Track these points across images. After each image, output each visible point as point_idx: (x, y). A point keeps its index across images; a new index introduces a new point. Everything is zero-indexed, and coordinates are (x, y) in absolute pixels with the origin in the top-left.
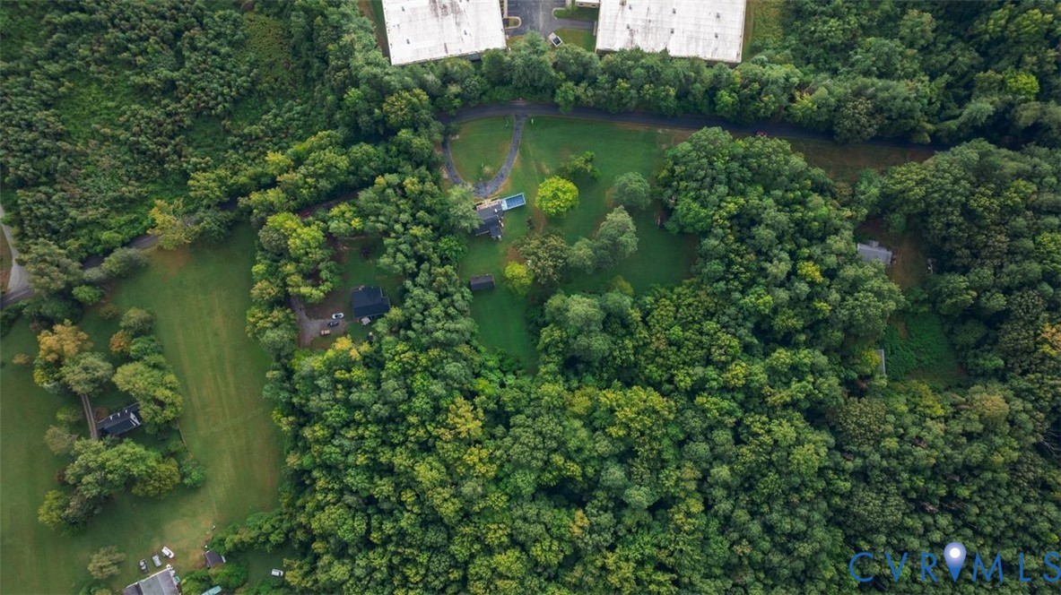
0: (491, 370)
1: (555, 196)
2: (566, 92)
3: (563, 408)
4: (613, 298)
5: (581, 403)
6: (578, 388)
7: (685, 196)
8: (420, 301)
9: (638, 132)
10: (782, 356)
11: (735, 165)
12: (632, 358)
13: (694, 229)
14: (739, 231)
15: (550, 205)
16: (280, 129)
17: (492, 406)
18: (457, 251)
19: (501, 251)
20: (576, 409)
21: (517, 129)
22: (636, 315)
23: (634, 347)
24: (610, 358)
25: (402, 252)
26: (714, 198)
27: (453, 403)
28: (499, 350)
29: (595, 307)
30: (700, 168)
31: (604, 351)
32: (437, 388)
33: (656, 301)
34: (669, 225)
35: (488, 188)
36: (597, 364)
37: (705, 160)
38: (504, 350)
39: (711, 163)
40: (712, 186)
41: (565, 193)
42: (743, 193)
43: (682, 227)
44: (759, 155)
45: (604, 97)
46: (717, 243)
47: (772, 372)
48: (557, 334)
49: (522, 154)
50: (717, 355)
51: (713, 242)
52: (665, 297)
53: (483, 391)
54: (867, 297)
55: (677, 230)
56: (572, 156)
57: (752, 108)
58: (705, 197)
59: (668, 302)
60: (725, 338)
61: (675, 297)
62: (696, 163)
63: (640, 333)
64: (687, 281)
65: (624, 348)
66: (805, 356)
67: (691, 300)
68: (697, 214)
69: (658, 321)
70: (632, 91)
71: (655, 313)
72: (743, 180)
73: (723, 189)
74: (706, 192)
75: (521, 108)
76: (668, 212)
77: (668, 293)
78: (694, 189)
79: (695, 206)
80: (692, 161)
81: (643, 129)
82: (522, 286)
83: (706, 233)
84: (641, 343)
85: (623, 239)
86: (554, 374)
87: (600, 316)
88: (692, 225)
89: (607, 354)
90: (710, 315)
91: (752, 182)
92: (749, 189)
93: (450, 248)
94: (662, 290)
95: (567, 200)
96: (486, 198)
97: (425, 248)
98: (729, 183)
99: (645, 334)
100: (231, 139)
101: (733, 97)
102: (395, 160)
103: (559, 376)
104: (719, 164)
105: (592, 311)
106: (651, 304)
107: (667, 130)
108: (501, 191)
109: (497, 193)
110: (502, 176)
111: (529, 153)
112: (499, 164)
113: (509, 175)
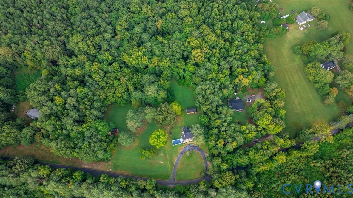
0: (188, 75)
2: (150, 184)
5: (155, 60)
6: (155, 66)
7: (103, 133)
8: (216, 95)
9: (121, 170)
10: (78, 72)
11: (80, 144)
12: (134, 75)
13: (102, 120)
14: (84, 118)
15: (161, 133)
16: (282, 176)
17: (188, 61)
19: (183, 123)
20: (157, 58)
21: (174, 174)
23: (133, 79)
26: (92, 131)
27: (202, 61)
32: (208, 65)
33: (122, 96)
39: (90, 144)
40: (92, 135)
41: (155, 138)
42: (79, 133)
46: (94, 113)
49: (173, 163)
50: (102, 73)
52: (119, 97)
53: (191, 65)
54: (40, 88)
58: (95, 131)
59: (118, 95)
60: (98, 78)
61: (115, 97)
63: (130, 84)
64: (109, 103)
65: (137, 78)
66: (69, 71)
67: (109, 94)
68: (100, 125)
69: (123, 87)
71: (123, 91)
72: (78, 138)
73: (87, 134)
74: (94, 133)
75: (172, 184)
77: (117, 99)
79: (100, 128)
80: (98, 146)
81: (118, 171)
82: (175, 103)
83: (98, 117)
84: (130, 80)
85: (132, 115)
88: (103, 122)
90: (102, 88)
91: (74, 137)
92: (76, 135)
94: (120, 100)
95: (154, 134)
96: (189, 144)
97: (214, 116)
99: (128, 83)
101: (74, 176)
102: (228, 157)
103: (163, 70)
107: (108, 170)
108: (183, 147)
109: (185, 146)
110: (182, 153)
111: (170, 163)
112: (183, 159)
113: (179, 154)
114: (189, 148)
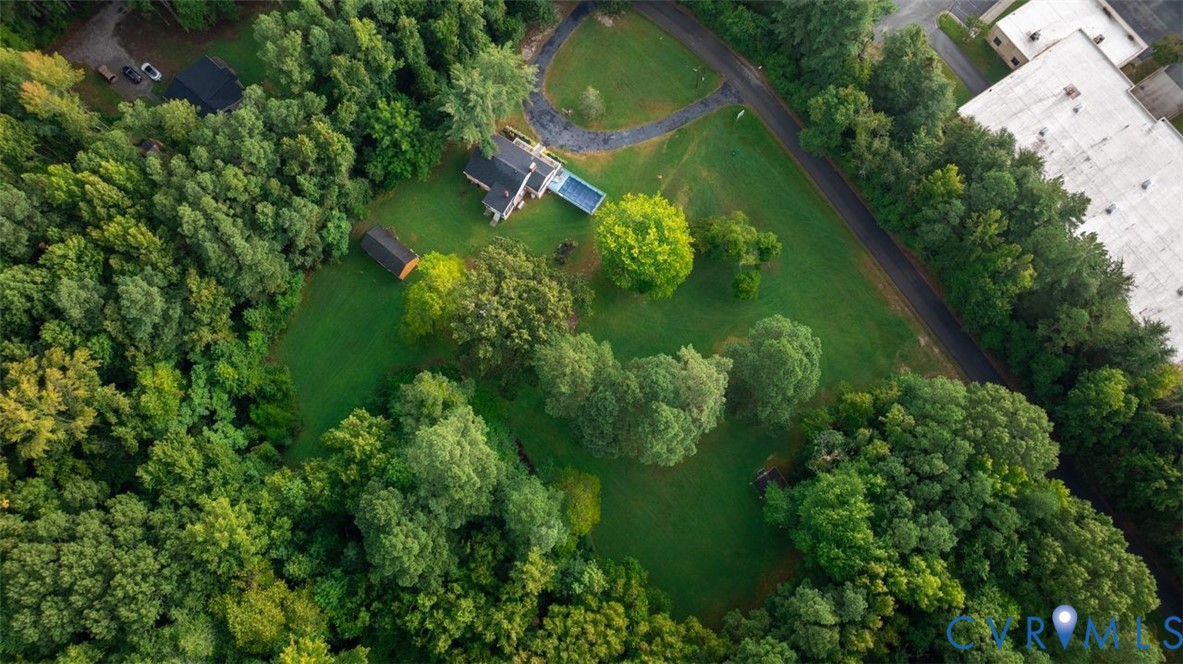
0: (213, 382)
1: (641, 229)
2: (842, 101)
3: (222, 585)
4: (533, 498)
6: (293, 584)
7: (861, 473)
8: (235, 136)
9: (886, 303)
11: (1013, 518)
12: (443, 645)
13: (813, 548)
14: (890, 646)
15: (618, 230)
17: (127, 433)
18: (396, 144)
21: (705, 104)
22: (536, 573)
23: (470, 627)
24: (407, 597)
26: (911, 531)
27: (71, 350)
28: (286, 377)
29: (482, 473)
30: (947, 452)
31: (403, 572)
32: (73, 294)
33: (607, 596)
34: (776, 495)
35: (566, 135)
36: (374, 579)
37: (967, 447)
38: (292, 388)
39: (972, 465)
40: (928, 507)
41: (662, 240)
42: (972, 586)
43: (795, 521)
44: (1076, 551)
45: (897, 173)
46: (830, 619)
48: (366, 442)
49: (672, 144)
51: (823, 609)
52: (629, 607)
55: (780, 517)
56: (740, 215)
57: (1140, 460)
58: (895, 513)
59: (621, 622)
61: (644, 628)
62: (946, 434)
63: (510, 619)
64: (697, 626)
68: (849, 524)
69: (566, 633)
70: (958, 203)
71: (577, 614)
72: (999, 561)
73: (944, 534)
74: (909, 505)
75: (745, 80)
76: (799, 473)
77: (642, 608)
78: (891, 478)
79: (862, 508)
80: (943, 423)
81: (898, 306)
82: (424, 307)
83: (827, 581)
84: (490, 637)
85: (666, 412)
86: (286, 507)
87: (473, 498)
88: (817, 535)
89: (405, 582)
91: (1011, 588)
92: (993, 591)
93: (391, 128)
94: (636, 589)
95: (652, 254)
96: (546, 144)
97: (350, 74)
98: (966, 537)
99: (516, 629)
101: (1127, 402)
103: (286, 522)
104: (987, 483)
105: (466, 471)
106: (589, 589)
107: (936, 350)
108: (579, 158)
109: (569, 154)
110: (606, 141)
111: (683, 154)
112: (621, 121)
113: (618, 150)
114: (564, 133)
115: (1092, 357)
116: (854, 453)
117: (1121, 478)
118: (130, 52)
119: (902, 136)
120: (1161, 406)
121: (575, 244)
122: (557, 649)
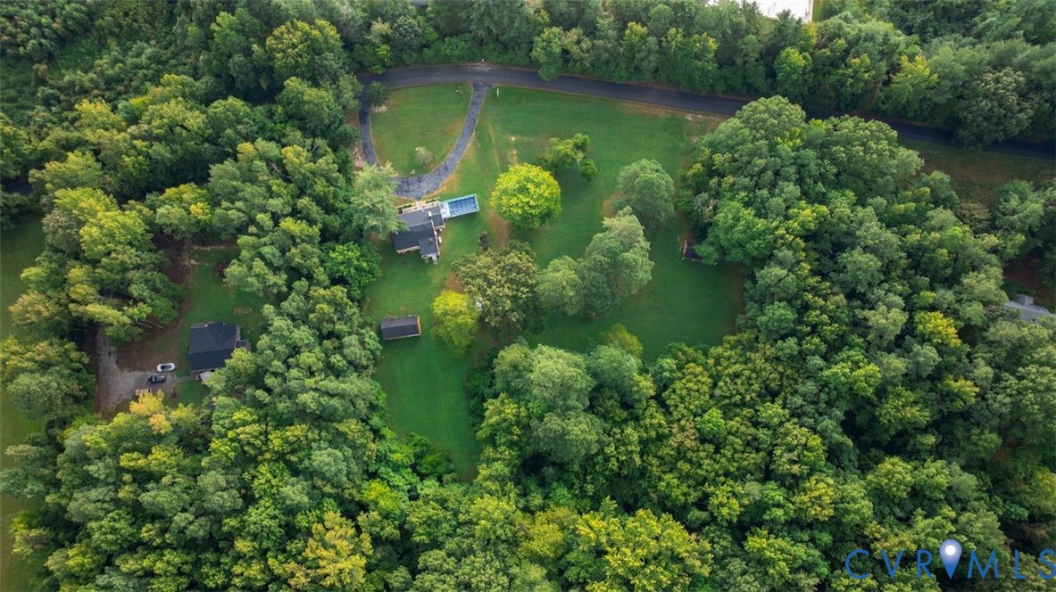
0: (397, 468)
1: (523, 190)
2: (549, 41)
3: (513, 543)
4: (608, 354)
5: (544, 535)
6: (543, 508)
7: (731, 199)
8: (283, 339)
9: (656, 116)
10: (896, 470)
11: (811, 153)
12: (637, 459)
13: (746, 253)
14: (817, 260)
15: (513, 201)
17: (390, 530)
18: (358, 269)
19: (435, 281)
20: (535, 546)
21: (474, 104)
22: (646, 385)
23: (642, 441)
24: (600, 458)
25: (262, 258)
26: (777, 202)
27: (321, 520)
28: (418, 437)
29: (577, 365)
30: (756, 153)
31: (589, 444)
32: (294, 491)
33: (680, 368)
34: (703, 249)
35: (424, 184)
36: (576, 468)
37: (763, 142)
38: (425, 439)
39: (772, 148)
40: (773, 185)
41: (537, 185)
42: (822, 199)
43: (723, 251)
44: (847, 142)
45: (607, 50)
46: (785, 272)
47: (880, 496)
48: (510, 410)
49: (479, 138)
50: (783, 462)
51: (776, 271)
52: (694, 361)
53: (376, 503)
55: (716, 256)
56: (554, 140)
57: (832, 79)
58: (763, 202)
59: (699, 369)
60: (798, 434)
61: (711, 362)
62: (750, 146)
63: (652, 417)
64: (732, 338)
65: (623, 442)
67: (738, 367)
68: (749, 226)
69: (682, 399)
70: (650, 38)
71: (678, 385)
72: (822, 177)
73: (791, 189)
74: (765, 192)
75: (483, 74)
76: (701, 230)
77: (700, 355)
78: (745, 188)
79: (748, 213)
80: (743, 142)
81: (663, 113)
82: (460, 328)
83: (766, 259)
84: (653, 434)
85: (629, 255)
86: (502, 480)
87: (585, 383)
88: (740, 245)
89: (594, 450)
90: (770, 394)
91: (838, 184)
92: (833, 194)
93: (348, 262)
94: (690, 351)
95: (541, 196)
96: (419, 199)
97: (304, 255)
98: (800, 181)
99: (660, 419)
100: (42, 91)
101: (805, 58)
103: (510, 485)
104: (785, 147)
105: (571, 371)
106: (671, 371)
107: (700, 116)
108: (442, 189)
109: (435, 193)
110: (446, 169)
111: (490, 138)
112: (443, 152)
113: (457, 167)
114: (422, 184)
115: (771, 53)
116: (717, 195)
117: (832, 94)
118: (141, 369)
119: (591, 30)
120: (819, 46)
121: (485, 233)
122: (685, 408)
